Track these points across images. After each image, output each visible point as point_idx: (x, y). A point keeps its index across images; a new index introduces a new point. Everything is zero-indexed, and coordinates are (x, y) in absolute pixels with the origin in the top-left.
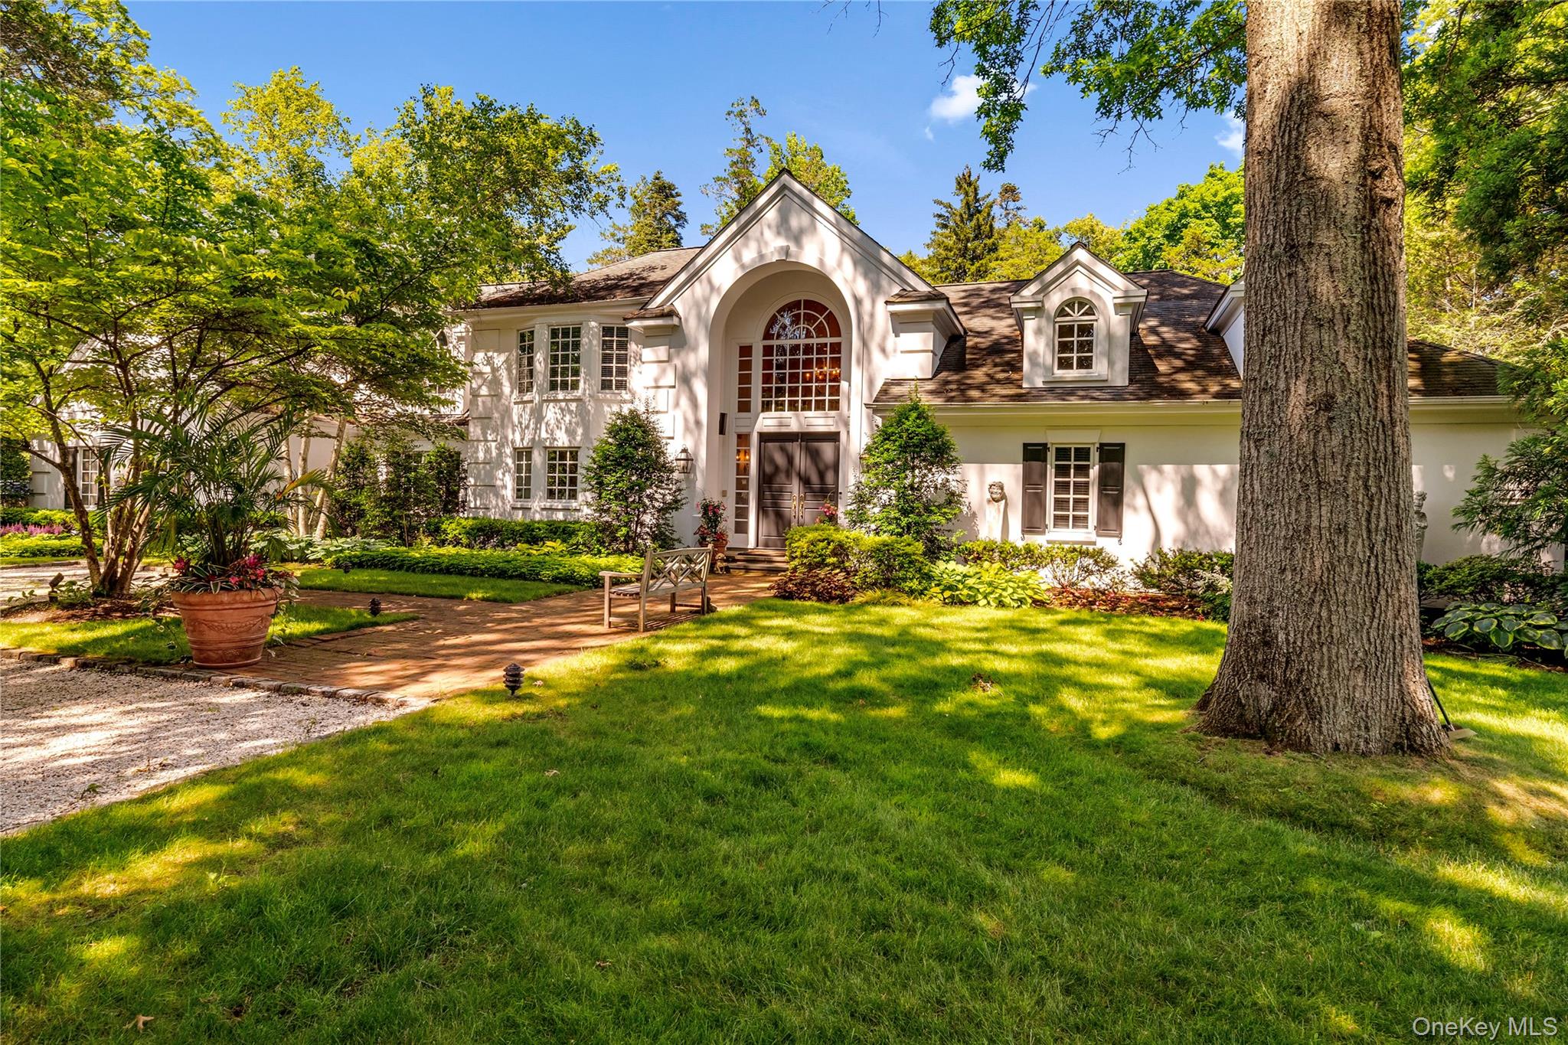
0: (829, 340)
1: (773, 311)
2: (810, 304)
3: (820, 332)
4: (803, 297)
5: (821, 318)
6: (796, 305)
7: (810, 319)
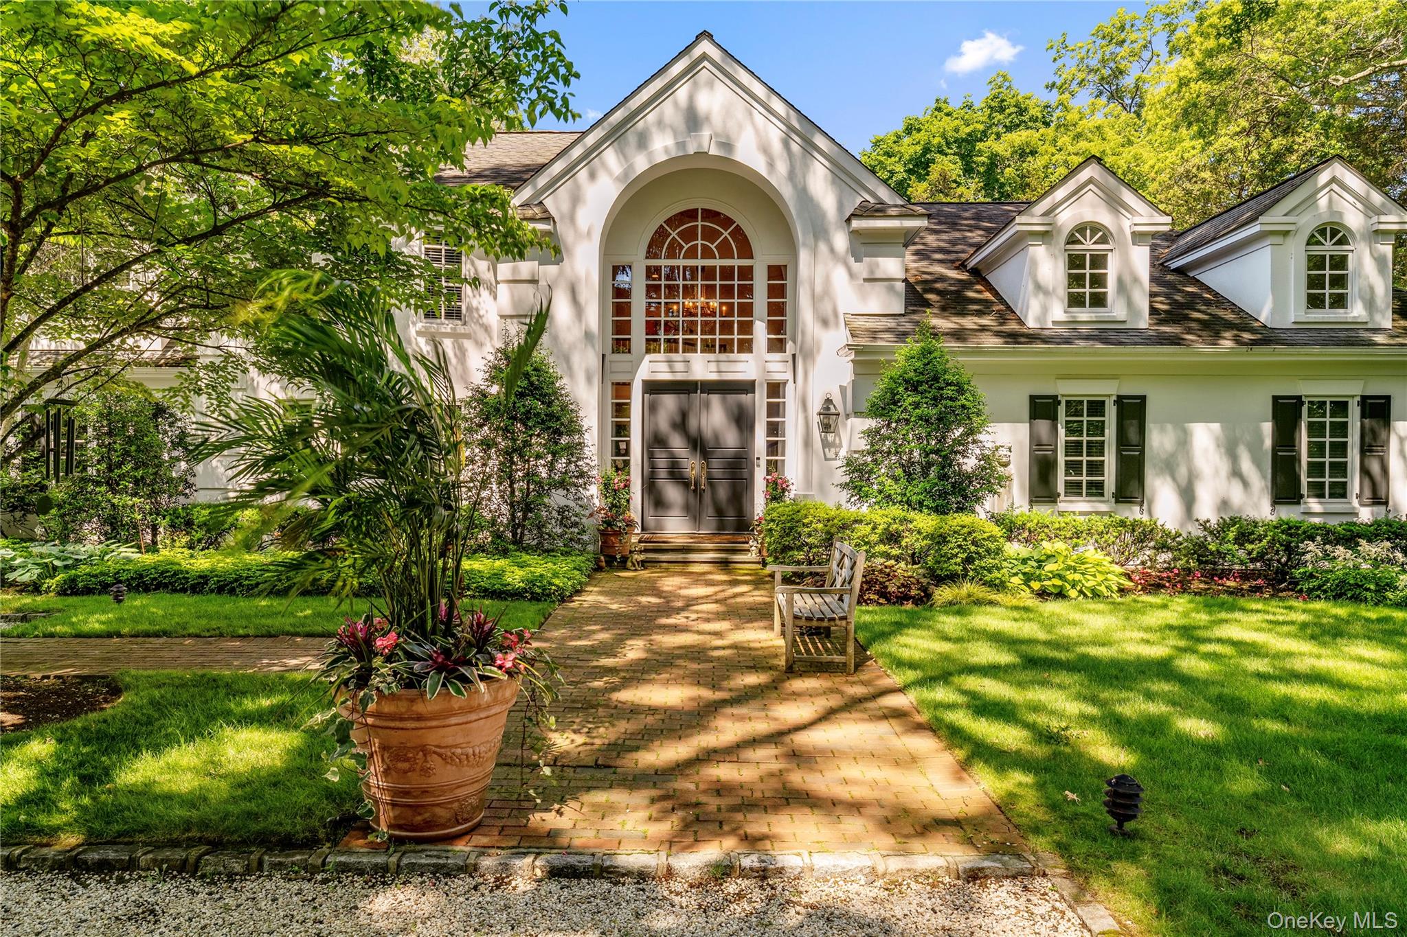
0: (736, 262)
1: (659, 220)
2: (710, 215)
3: (725, 251)
4: (699, 204)
5: (726, 234)
6: (691, 214)
7: (710, 235)
